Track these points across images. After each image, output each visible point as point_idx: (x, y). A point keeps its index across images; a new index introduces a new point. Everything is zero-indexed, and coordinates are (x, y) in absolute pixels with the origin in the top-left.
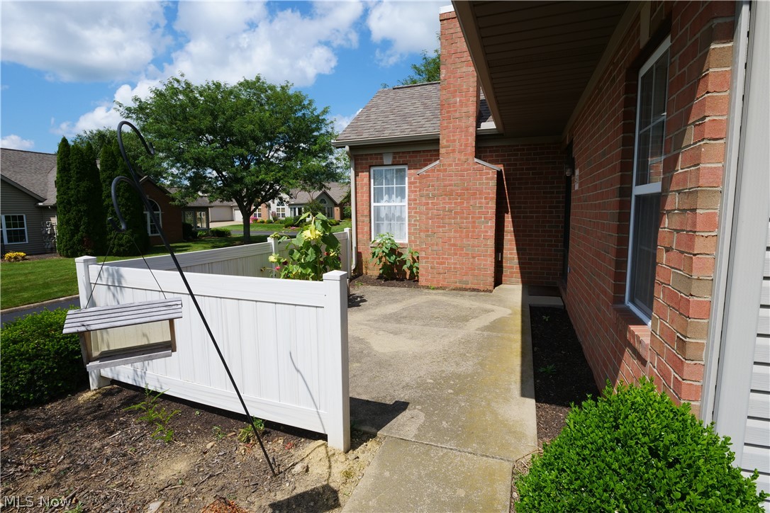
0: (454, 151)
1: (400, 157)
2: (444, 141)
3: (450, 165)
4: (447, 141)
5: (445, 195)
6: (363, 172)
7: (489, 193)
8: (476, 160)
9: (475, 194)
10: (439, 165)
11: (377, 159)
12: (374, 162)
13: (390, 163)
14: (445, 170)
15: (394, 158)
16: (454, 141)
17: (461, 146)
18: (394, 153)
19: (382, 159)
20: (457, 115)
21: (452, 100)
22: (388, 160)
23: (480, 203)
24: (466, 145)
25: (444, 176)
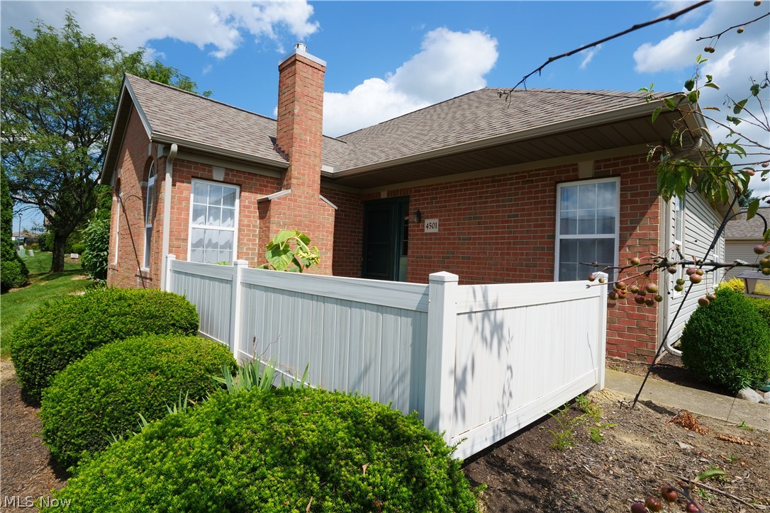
0: (303, 184)
1: (233, 175)
2: (296, 173)
3: (300, 197)
4: (298, 173)
5: (295, 225)
6: (183, 182)
7: (328, 228)
8: (321, 197)
9: (319, 226)
10: (290, 195)
11: (204, 170)
12: (200, 174)
13: (222, 180)
14: (296, 201)
15: (227, 174)
16: (304, 175)
17: (309, 181)
18: (227, 169)
19: (210, 171)
20: (307, 152)
21: (303, 137)
22: (219, 175)
23: (323, 235)
24: (314, 181)
25: (294, 206)
